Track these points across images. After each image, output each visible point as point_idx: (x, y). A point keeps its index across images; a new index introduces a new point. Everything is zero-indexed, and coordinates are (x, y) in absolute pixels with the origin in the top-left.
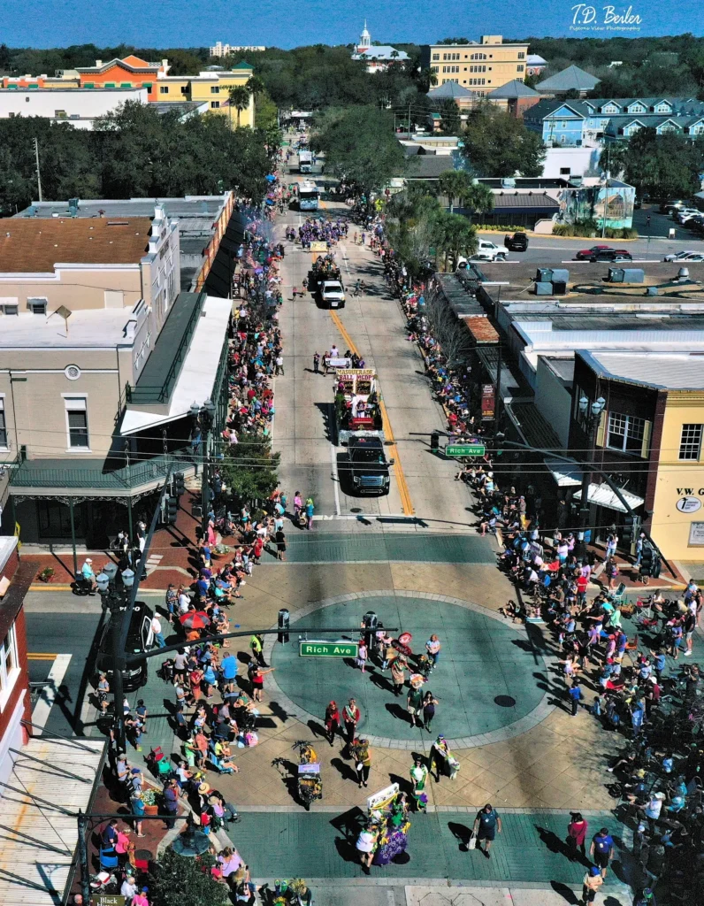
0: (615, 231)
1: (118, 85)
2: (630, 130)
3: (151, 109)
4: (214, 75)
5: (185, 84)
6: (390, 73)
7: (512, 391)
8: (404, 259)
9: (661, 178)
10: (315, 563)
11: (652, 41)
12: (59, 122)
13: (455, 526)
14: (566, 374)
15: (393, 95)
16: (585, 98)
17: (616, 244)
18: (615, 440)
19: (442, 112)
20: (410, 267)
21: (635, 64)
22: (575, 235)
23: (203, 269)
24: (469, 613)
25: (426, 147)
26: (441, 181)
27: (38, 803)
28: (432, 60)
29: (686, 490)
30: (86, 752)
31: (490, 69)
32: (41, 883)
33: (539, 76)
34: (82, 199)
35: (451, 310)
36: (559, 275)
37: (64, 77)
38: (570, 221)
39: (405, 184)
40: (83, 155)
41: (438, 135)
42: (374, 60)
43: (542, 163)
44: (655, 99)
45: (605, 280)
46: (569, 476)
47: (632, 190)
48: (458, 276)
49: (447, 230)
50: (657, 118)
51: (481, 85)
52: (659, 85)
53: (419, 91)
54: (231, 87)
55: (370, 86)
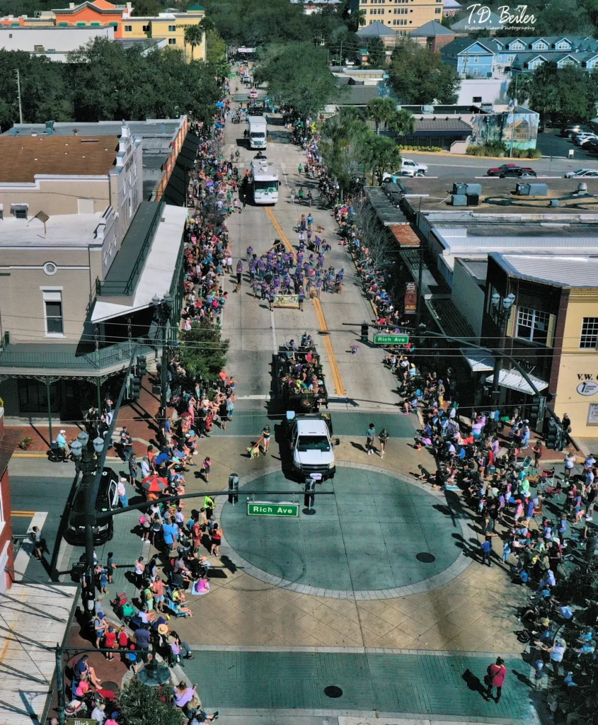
0: (521, 152)
1: (88, 24)
2: (534, 64)
3: (117, 44)
4: (171, 16)
5: (146, 24)
6: (324, 14)
7: (432, 289)
8: (337, 174)
9: (562, 106)
12: (38, 55)
13: (381, 405)
14: (481, 274)
15: (327, 32)
16: (495, 36)
17: (522, 162)
18: (524, 331)
19: (369, 48)
20: (342, 182)
21: (538, 7)
22: (486, 155)
23: (162, 182)
24: (395, 481)
25: (355, 78)
26: (369, 107)
27: (20, 639)
28: (360, 4)
29: (585, 375)
30: (61, 596)
31: (411, 11)
32: (23, 708)
33: (454, 18)
34: (57, 121)
35: (378, 218)
36: (473, 188)
37: (42, 17)
38: (482, 143)
39: (337, 110)
40: (58, 83)
41: (366, 68)
42: (310, 4)
43: (457, 93)
44: (556, 38)
45: (513, 193)
46: (482, 362)
47: (536, 115)
48: (383, 189)
49: (374, 149)
50: (558, 54)
51: (404, 25)
52: (560, 25)
53: (349, 30)
54: (186, 26)
55: (307, 26)
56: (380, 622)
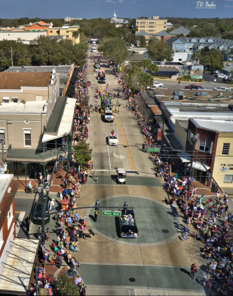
0: (197, 80)
1: (36, 30)
2: (201, 47)
3: (48, 37)
4: (67, 27)
5: (58, 30)
6: (123, 27)
7: (167, 131)
8: (130, 87)
9: (211, 63)
10: (103, 185)
11: (206, 19)
12: (19, 42)
13: (148, 174)
14: (186, 126)
15: (124, 34)
16: (186, 37)
17: (197, 84)
18: (202, 148)
19: (140, 40)
20: (132, 90)
21: (201, 26)
22: (184, 81)
23: (65, 89)
24: (154, 202)
25: (135, 51)
26: (141, 62)
27: (19, 258)
28: (136, 24)
29: (224, 164)
30: (33, 243)
31: (155, 27)
32: (20, 283)
33: (170, 30)
34: (25, 66)
35: (146, 104)
36: (181, 93)
37: (20, 28)
38: (183, 76)
39: (129, 63)
40: (26, 51)
41: (139, 47)
42: (118, 23)
43: (173, 57)
44: (208, 38)
45: (195, 95)
46: (186, 159)
47: (202, 67)
48: (147, 93)
49: (144, 78)
50: (209, 44)
51: (152, 32)
52: (209, 33)
53: (132, 33)
54: (72, 31)
55: (116, 31)
56: (149, 255)
